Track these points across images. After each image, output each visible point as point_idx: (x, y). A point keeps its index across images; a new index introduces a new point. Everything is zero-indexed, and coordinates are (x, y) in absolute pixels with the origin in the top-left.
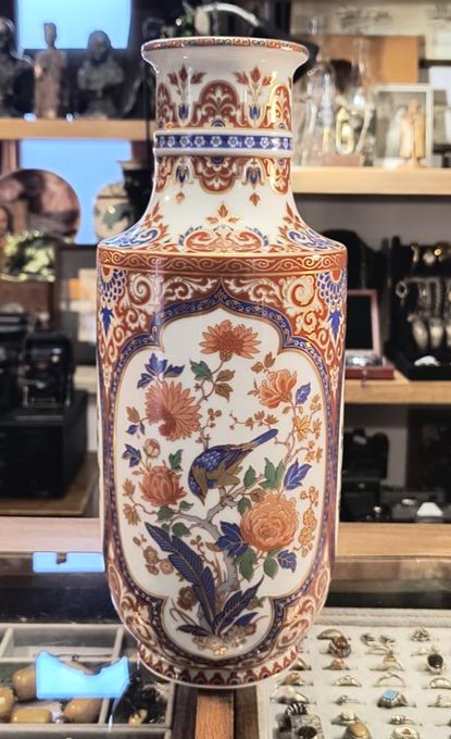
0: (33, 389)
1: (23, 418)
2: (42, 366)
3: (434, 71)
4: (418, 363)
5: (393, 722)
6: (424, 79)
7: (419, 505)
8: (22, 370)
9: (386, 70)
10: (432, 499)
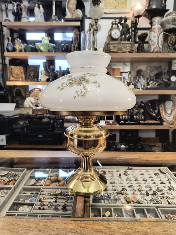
0: (57, 127)
1: (56, 132)
2: (59, 123)
3: (123, 74)
4: (121, 122)
5: (113, 186)
6: (121, 75)
7: (121, 146)
8: (56, 124)
9: (115, 74)
10: (123, 145)
